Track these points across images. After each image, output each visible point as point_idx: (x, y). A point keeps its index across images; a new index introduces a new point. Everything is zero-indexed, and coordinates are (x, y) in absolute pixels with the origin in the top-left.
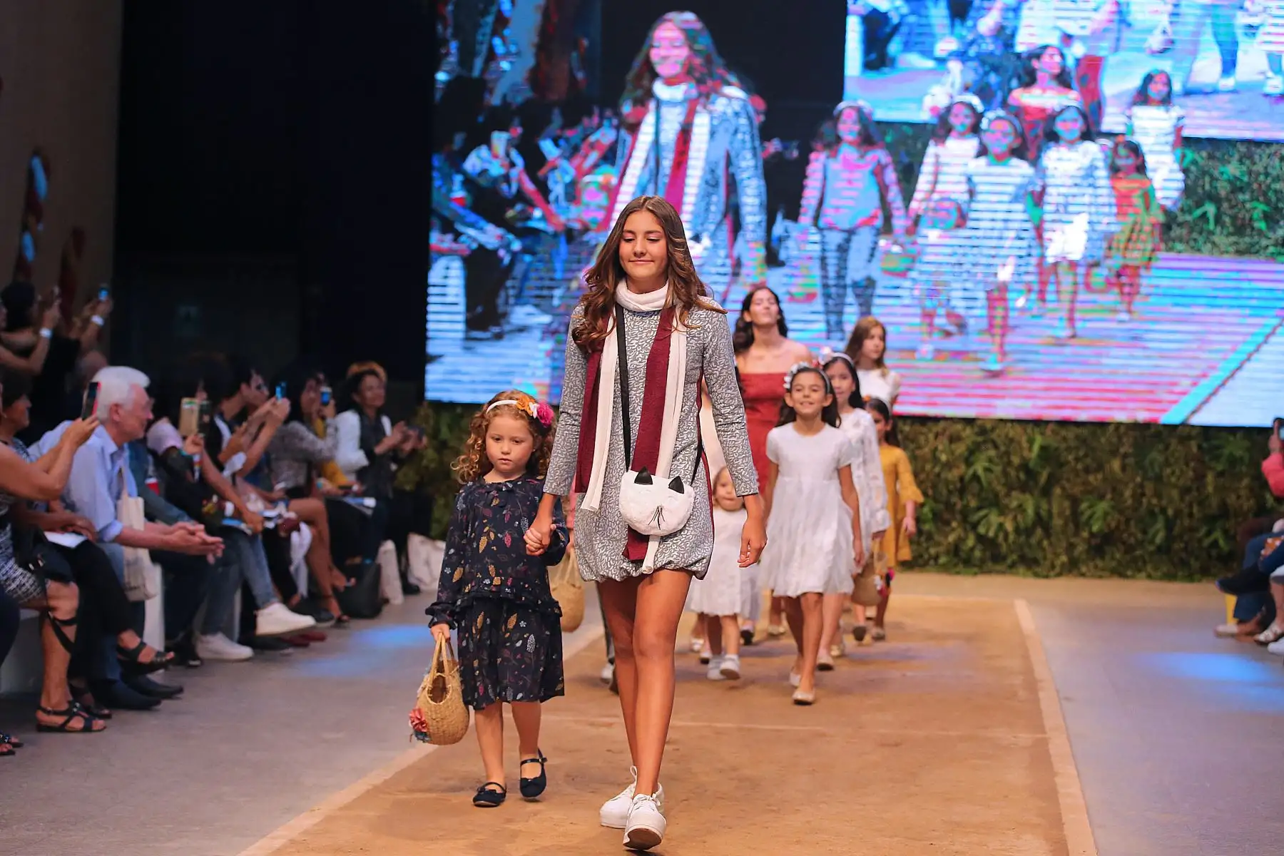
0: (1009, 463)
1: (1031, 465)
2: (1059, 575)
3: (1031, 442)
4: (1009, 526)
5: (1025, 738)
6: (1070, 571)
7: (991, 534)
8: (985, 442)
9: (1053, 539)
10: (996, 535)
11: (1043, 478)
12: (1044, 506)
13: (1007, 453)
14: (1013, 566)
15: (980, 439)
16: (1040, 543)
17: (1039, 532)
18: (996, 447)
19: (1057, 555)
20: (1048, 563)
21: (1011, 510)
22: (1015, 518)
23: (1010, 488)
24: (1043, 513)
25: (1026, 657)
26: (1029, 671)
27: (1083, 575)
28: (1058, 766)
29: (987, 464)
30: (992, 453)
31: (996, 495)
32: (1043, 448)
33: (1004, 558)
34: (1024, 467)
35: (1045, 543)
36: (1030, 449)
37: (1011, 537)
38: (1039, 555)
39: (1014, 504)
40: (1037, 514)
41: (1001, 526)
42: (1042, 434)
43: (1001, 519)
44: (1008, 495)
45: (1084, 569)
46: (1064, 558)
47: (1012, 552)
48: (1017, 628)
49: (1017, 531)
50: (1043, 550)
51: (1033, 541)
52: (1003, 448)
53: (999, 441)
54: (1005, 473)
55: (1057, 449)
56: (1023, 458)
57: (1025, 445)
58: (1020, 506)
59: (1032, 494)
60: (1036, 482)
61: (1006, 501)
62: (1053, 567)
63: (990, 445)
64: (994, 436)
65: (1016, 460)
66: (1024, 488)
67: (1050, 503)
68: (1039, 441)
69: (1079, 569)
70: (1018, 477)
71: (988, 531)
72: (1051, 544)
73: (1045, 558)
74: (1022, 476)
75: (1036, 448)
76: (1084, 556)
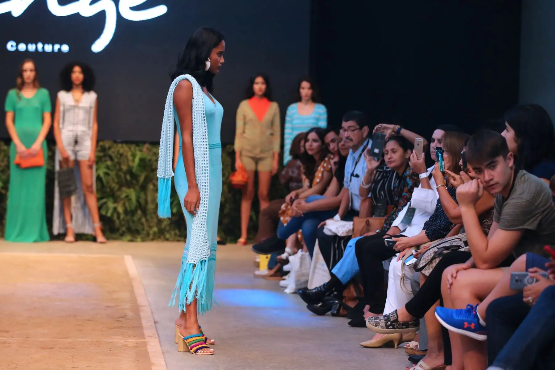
0: (120, 170)
1: (134, 170)
2: (153, 240)
3: (134, 156)
4: (120, 210)
5: (132, 341)
6: (159, 237)
7: (109, 215)
8: (105, 156)
9: (148, 217)
10: (112, 215)
11: (142, 179)
12: (142, 196)
13: (119, 163)
14: (122, 235)
15: (101, 154)
16: (140, 219)
17: (139, 212)
18: (111, 159)
19: (151, 227)
20: (145, 232)
21: (122, 199)
22: (124, 205)
23: (121, 185)
24: (142, 201)
25: (132, 292)
26: (133, 300)
27: (167, 240)
28: (153, 360)
29: (105, 170)
30: (109, 163)
31: (112, 190)
32: (142, 160)
33: (118, 230)
34: (130, 171)
35: (143, 220)
36: (133, 161)
37: (122, 216)
38: (140, 228)
39: (123, 195)
40: (138, 201)
41: (115, 209)
42: (141, 151)
43: (115, 205)
44: (119, 189)
45: (168, 236)
46: (155, 229)
47: (122, 226)
48: (127, 274)
49: (126, 212)
50: (142, 224)
51: (136, 218)
52: (116, 160)
53: (113, 155)
54: (118, 176)
55: (150, 160)
56: (129, 166)
57: (130, 158)
58: (127, 197)
59: (134, 188)
60: (138, 181)
61: (118, 193)
62: (148, 234)
63: (107, 158)
64: (110, 152)
65: (124, 168)
66: (129, 185)
67: (146, 195)
68: (139, 155)
69: (165, 236)
70: (126, 179)
71: (107, 212)
72: (147, 220)
73: (143, 229)
74: (128, 177)
75: (137, 160)
76: (168, 228)
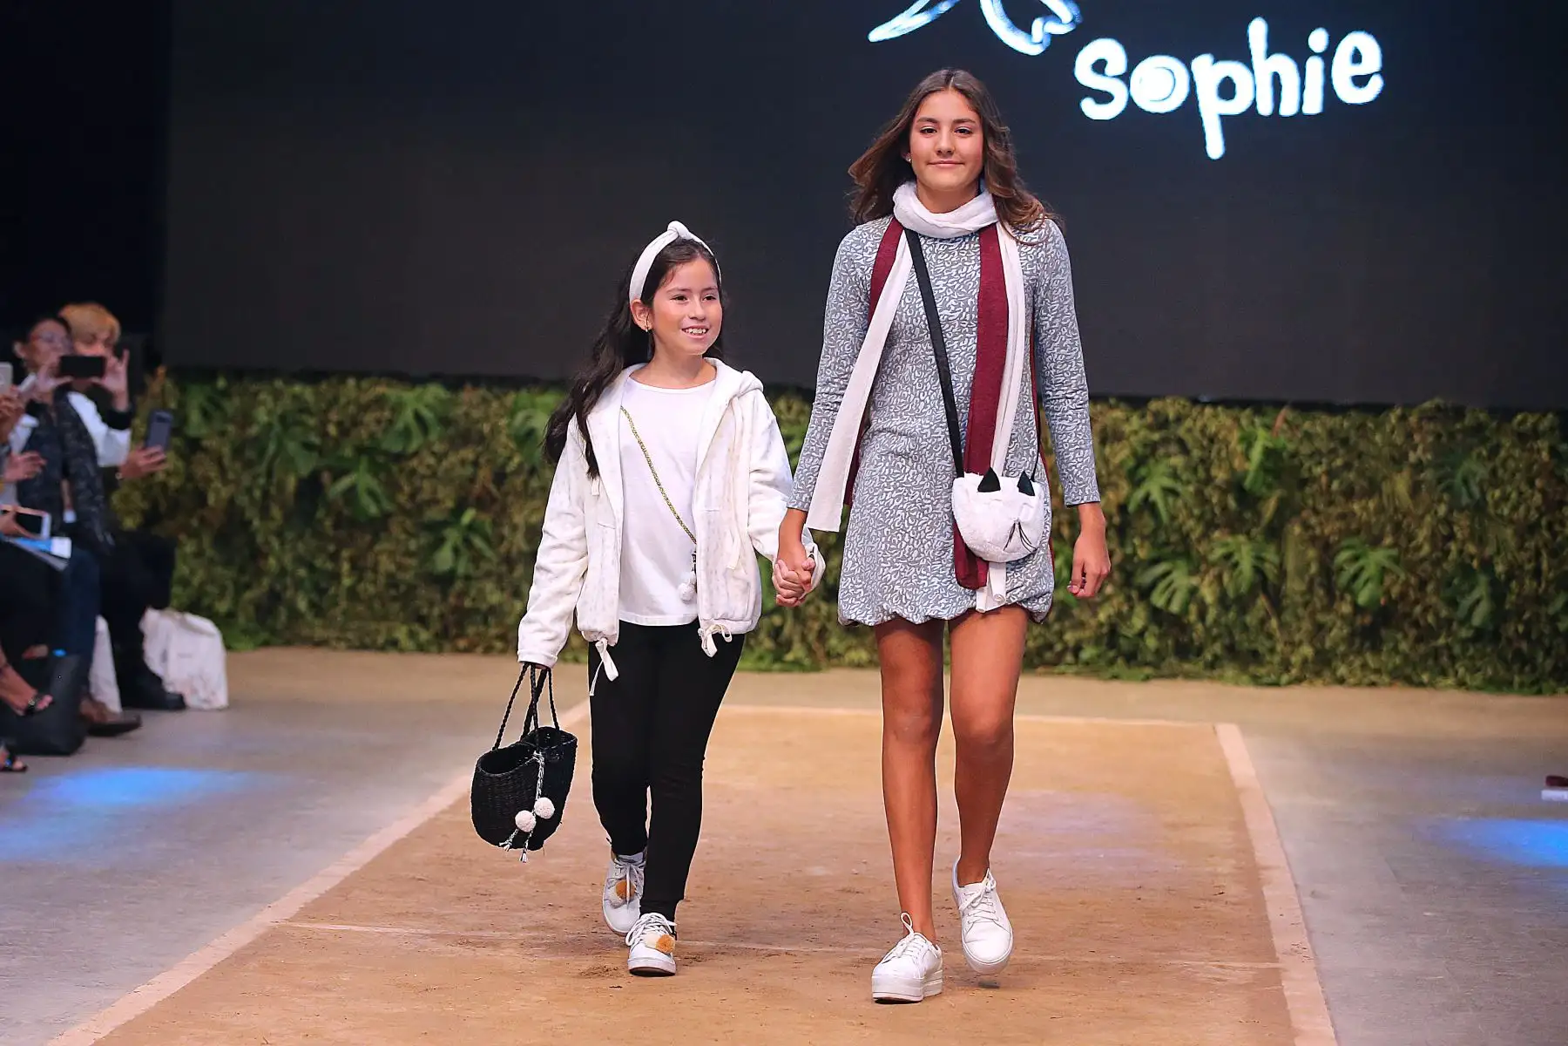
0: (1209, 480)
1: (1247, 483)
2: (1298, 680)
3: (1248, 441)
4: (1208, 594)
5: (1240, 970)
6: (1318, 674)
7: (1175, 607)
8: (1165, 441)
9: (1287, 617)
10: (1185, 610)
11: (1269, 508)
12: (1271, 555)
13: (1205, 462)
14: (1212, 665)
15: (1156, 436)
16: (1263, 622)
17: (1262, 602)
18: (1185, 450)
19: (1294, 645)
20: (1277, 659)
21: (1213, 565)
22: (1219, 578)
23: (1210, 526)
24: (1270, 570)
25: (1240, 826)
26: (1245, 849)
27: (1341, 681)
28: (1300, 1020)
29: (1168, 482)
30: (1178, 461)
31: (1185, 538)
32: (1269, 453)
33: (1199, 652)
34: (1236, 486)
35: (1274, 623)
36: (1246, 456)
37: (1212, 614)
38: (1262, 645)
39: (1219, 552)
40: (1258, 571)
41: (1193, 592)
42: (1268, 427)
43: (1194, 581)
44: (1205, 535)
45: (1342, 670)
46: (1307, 650)
47: (1215, 639)
48: (1225, 771)
49: (1223, 601)
50: (1270, 636)
51: (1251, 619)
52: (1196, 453)
53: (1188, 439)
54: (1201, 498)
55: (1294, 455)
56: (1232, 470)
57: (1237, 446)
58: (1228, 556)
59: (1248, 533)
60: (1258, 515)
61: (1202, 548)
62: (1286, 666)
63: (1173, 448)
64: (1181, 432)
65: (1220, 475)
66: (1235, 525)
67: (1281, 552)
68: (1262, 440)
69: (1334, 671)
70: (1225, 508)
71: (1169, 601)
72: (1282, 625)
73: (1272, 651)
74: (1232, 503)
75: (1256, 454)
76: (1342, 648)
